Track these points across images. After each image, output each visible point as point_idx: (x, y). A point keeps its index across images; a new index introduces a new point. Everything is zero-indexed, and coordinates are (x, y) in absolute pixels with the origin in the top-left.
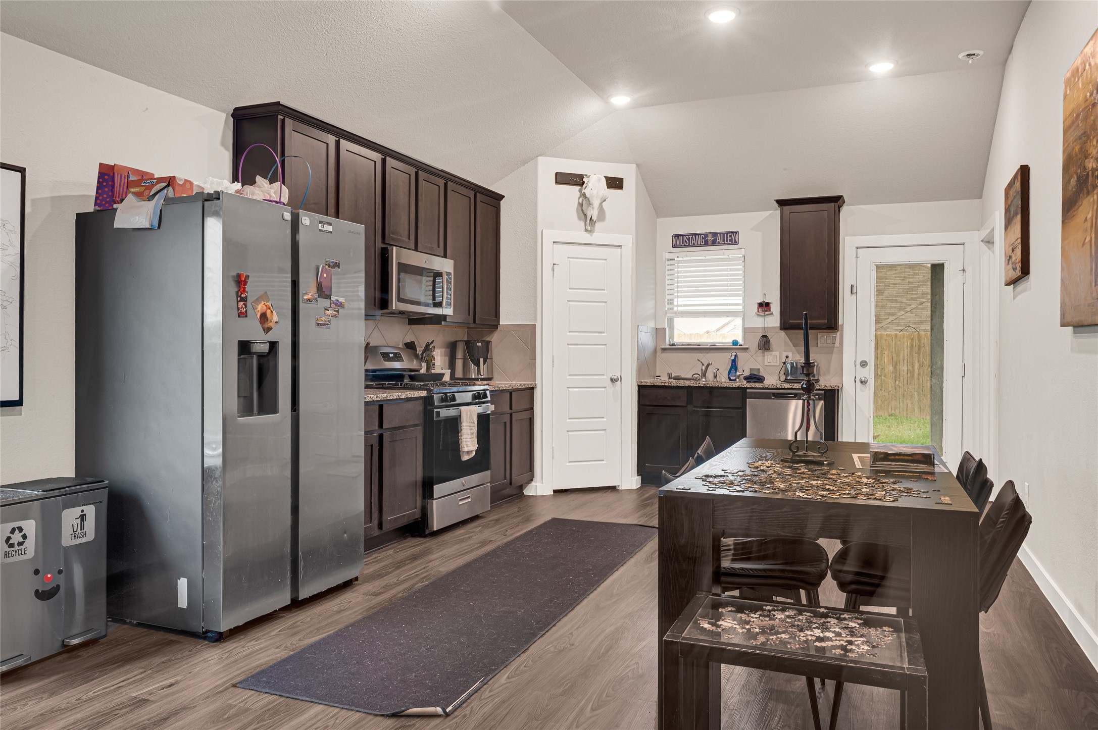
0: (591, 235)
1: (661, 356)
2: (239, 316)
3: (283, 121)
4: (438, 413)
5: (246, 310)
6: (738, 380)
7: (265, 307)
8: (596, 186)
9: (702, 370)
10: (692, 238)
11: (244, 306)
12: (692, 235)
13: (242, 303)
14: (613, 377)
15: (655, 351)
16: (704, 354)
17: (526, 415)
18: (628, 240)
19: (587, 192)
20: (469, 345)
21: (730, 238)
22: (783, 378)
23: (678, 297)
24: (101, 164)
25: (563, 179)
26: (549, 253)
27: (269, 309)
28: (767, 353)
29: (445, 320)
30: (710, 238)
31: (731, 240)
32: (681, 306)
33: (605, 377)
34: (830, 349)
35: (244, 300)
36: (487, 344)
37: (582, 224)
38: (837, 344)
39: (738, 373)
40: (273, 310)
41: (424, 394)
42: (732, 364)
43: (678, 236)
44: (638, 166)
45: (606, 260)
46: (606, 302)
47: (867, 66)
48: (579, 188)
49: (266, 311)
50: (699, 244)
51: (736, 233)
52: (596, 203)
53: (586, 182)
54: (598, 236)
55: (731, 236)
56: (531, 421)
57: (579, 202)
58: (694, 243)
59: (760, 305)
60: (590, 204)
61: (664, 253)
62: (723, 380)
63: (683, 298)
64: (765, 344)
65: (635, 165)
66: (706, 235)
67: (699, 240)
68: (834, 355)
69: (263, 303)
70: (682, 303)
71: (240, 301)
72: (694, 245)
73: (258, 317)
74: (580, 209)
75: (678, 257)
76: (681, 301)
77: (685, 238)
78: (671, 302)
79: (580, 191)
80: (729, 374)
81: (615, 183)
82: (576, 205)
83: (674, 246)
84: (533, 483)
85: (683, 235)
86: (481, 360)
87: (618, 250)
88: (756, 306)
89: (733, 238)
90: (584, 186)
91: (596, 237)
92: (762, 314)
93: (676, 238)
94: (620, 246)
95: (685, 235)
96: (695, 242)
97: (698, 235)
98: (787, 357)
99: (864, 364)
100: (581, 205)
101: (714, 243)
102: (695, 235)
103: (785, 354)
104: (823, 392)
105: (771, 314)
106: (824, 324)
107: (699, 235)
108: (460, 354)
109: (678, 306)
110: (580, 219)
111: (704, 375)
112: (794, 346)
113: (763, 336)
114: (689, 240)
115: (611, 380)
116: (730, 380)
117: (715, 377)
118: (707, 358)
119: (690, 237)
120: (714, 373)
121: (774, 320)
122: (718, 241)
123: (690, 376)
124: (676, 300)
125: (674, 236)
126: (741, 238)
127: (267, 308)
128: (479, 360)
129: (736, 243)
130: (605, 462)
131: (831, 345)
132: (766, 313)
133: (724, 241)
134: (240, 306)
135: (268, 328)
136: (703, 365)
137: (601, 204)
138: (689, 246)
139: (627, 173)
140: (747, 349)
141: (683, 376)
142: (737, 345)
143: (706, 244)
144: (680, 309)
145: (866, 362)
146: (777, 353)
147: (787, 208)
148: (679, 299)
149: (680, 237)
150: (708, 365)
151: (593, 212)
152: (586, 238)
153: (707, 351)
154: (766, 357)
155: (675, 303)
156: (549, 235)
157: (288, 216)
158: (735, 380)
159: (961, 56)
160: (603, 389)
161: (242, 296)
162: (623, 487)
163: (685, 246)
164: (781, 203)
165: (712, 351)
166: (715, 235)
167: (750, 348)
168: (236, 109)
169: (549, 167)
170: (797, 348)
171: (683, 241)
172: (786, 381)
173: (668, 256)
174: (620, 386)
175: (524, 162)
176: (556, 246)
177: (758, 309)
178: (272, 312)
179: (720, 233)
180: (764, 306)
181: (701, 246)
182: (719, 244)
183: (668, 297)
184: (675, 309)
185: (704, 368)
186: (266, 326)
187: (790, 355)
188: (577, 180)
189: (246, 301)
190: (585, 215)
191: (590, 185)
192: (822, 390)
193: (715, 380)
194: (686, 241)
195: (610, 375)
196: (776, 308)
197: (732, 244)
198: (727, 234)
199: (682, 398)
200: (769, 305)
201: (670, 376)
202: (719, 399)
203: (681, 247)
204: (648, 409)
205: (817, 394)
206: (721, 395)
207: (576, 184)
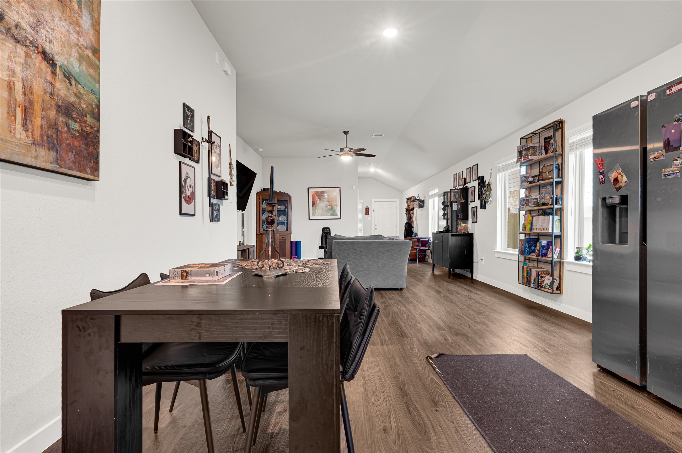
2: (600, 184)
5: (604, 179)
7: (617, 174)
11: (603, 177)
13: (601, 176)
27: (620, 174)
35: (602, 173)
40: (623, 175)
49: (617, 177)
69: (615, 172)
71: (600, 174)
73: (612, 181)
127: (618, 174)
134: (600, 178)
135: (619, 187)
157: (635, 104)
161: (601, 171)
178: (622, 176)
186: (618, 186)
189: (604, 174)
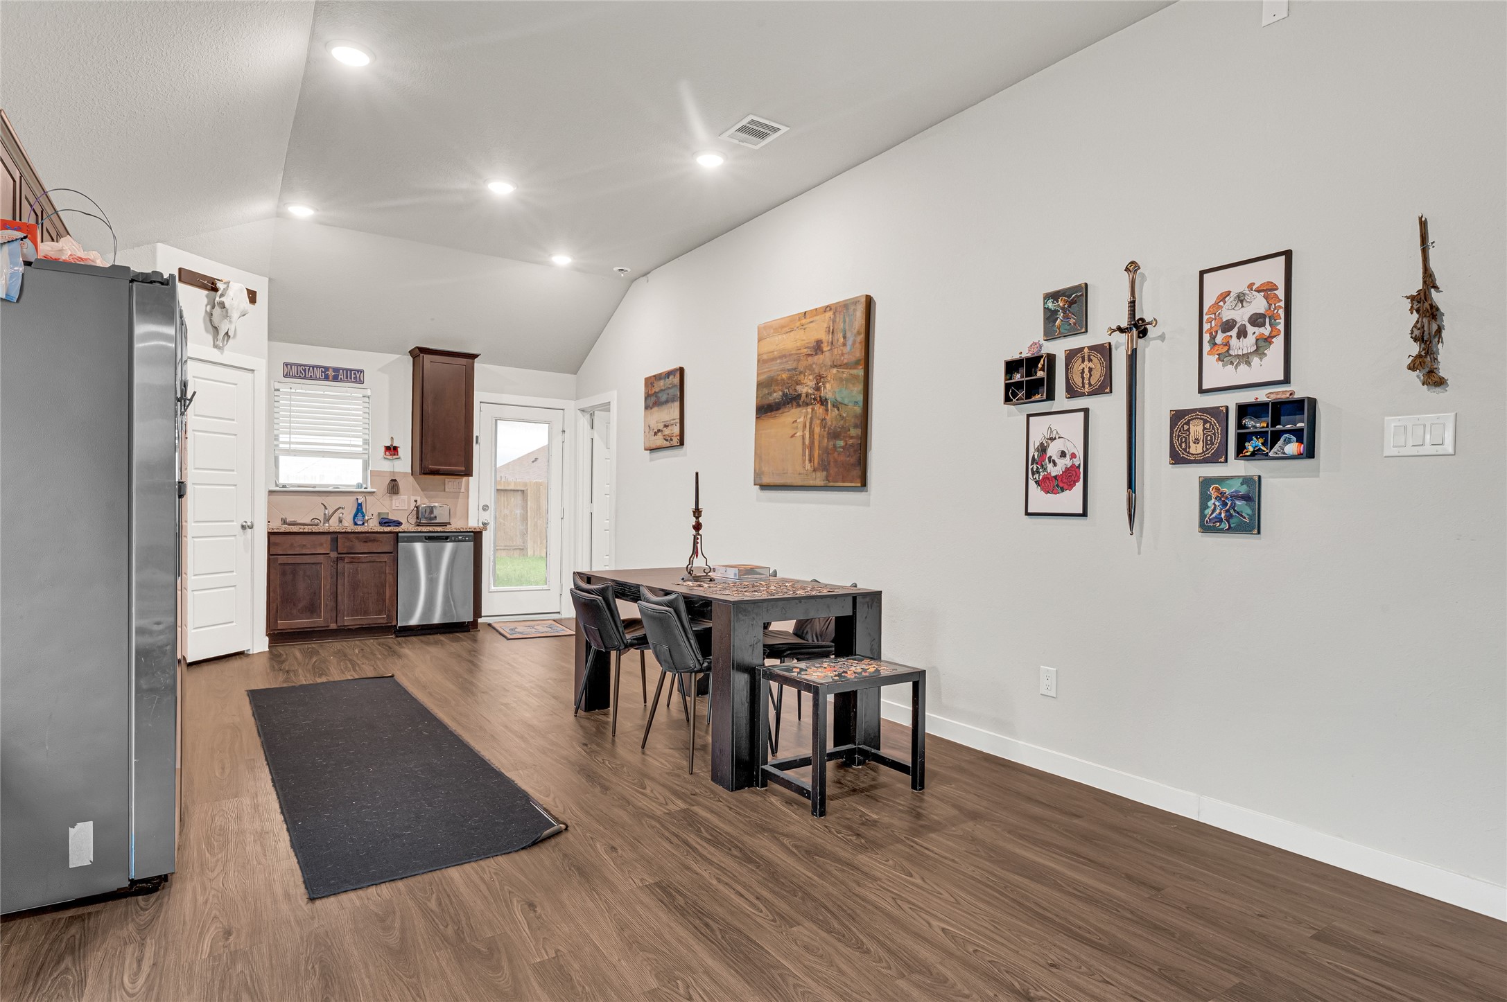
0: (222, 353)
6: (366, 524)
8: (235, 296)
9: (325, 514)
10: (309, 369)
12: (310, 366)
14: (244, 524)
16: (323, 498)
18: (261, 365)
21: (354, 376)
22: (413, 520)
23: (290, 433)
25: (187, 277)
28: (395, 497)
30: (331, 372)
31: (355, 378)
32: (293, 443)
33: (235, 523)
34: (456, 495)
37: (210, 338)
38: (463, 490)
39: (366, 518)
42: (358, 508)
43: (291, 365)
44: (270, 280)
45: (236, 384)
46: (236, 435)
47: (550, 255)
48: (211, 293)
50: (318, 377)
51: (361, 372)
53: (221, 289)
54: (228, 356)
55: (355, 374)
57: (206, 311)
58: (311, 376)
59: (388, 448)
60: (226, 315)
61: (272, 382)
62: (348, 525)
63: (296, 434)
64: (393, 487)
65: (268, 279)
66: (327, 369)
67: (318, 373)
68: (460, 500)
70: (292, 440)
72: (311, 378)
74: (208, 319)
75: (291, 388)
76: (295, 438)
77: (300, 369)
78: (276, 438)
79: (212, 297)
80: (354, 518)
81: (250, 296)
82: (203, 313)
83: (286, 376)
85: (298, 365)
87: (249, 375)
88: (383, 449)
89: (358, 376)
90: (219, 292)
91: (226, 356)
92: (390, 457)
93: (289, 366)
94: (253, 370)
95: (301, 365)
96: (312, 374)
97: (317, 367)
98: (416, 501)
99: (485, 508)
100: (210, 315)
101: (336, 378)
102: (313, 367)
103: (413, 498)
104: (472, 534)
105: (399, 458)
106: (462, 471)
107: (320, 367)
109: (287, 443)
110: (207, 331)
111: (327, 519)
112: (422, 490)
113: (392, 480)
114: (305, 371)
115: (243, 527)
116: (356, 524)
117: (341, 521)
118: (333, 502)
119: (307, 368)
120: (340, 518)
121: (404, 464)
122: (340, 377)
123: (309, 521)
124: (284, 436)
125: (286, 364)
126: (367, 377)
129: (361, 382)
130: (234, 624)
131: (458, 490)
132: (395, 457)
133: (347, 378)
136: (326, 508)
137: (238, 318)
138: (305, 378)
139: (261, 287)
140: (373, 493)
141: (298, 521)
142: (361, 488)
143: (327, 378)
144: (292, 446)
145: (488, 506)
146: (407, 497)
147: (420, 358)
148: (291, 436)
149: (293, 367)
150: (337, 510)
151: (226, 326)
152: (214, 355)
153: (327, 494)
154: (394, 501)
155: (285, 440)
158: (363, 524)
159: (616, 269)
160: (233, 538)
162: (251, 651)
163: (300, 378)
164: (419, 353)
165: (332, 494)
166: (336, 370)
167: (377, 492)
169: (170, 259)
170: (425, 492)
171: (297, 371)
172: (418, 525)
173: (277, 385)
174: (253, 535)
175: (141, 244)
177: (385, 452)
179: (343, 370)
180: (392, 450)
181: (319, 379)
182: (341, 380)
183: (276, 432)
184: (284, 446)
185: (328, 512)
187: (418, 499)
188: (206, 283)
190: (216, 329)
191: (230, 293)
192: (472, 532)
193: (340, 525)
194: (301, 372)
195: (241, 522)
196: (407, 452)
197: (356, 382)
198: (351, 370)
199: (325, 545)
200: (395, 449)
201: (284, 522)
202: (369, 544)
203: (295, 377)
204: (282, 559)
205: (467, 536)
206: (374, 540)
207: (203, 287)
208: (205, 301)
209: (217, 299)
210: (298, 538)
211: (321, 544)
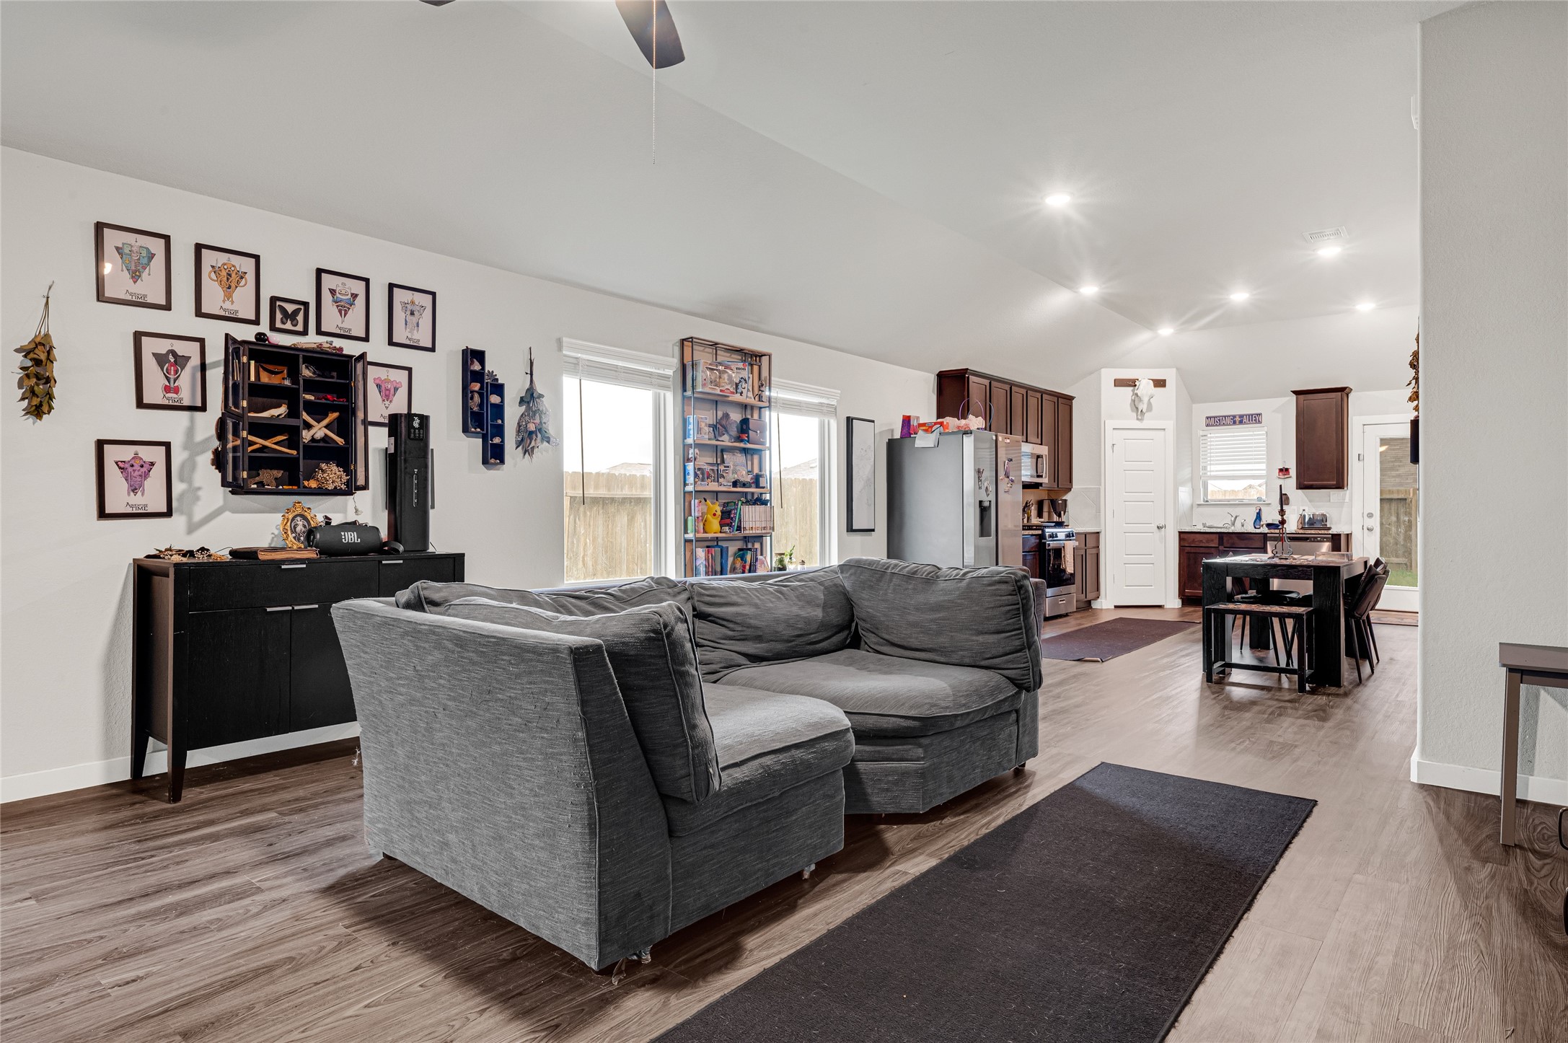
0: (1142, 423)
1: (1197, 511)
2: (979, 490)
3: (968, 377)
4: (1049, 545)
6: (1261, 527)
7: (987, 484)
8: (1145, 387)
12: (1223, 416)
14: (1159, 525)
15: (1192, 505)
16: (1234, 508)
17: (1094, 551)
18: (1170, 425)
19: (1139, 392)
20: (1053, 503)
21: (1255, 418)
22: (1300, 526)
23: (1211, 464)
24: (903, 416)
25: (1119, 383)
26: (1110, 437)
28: (1286, 507)
29: (1041, 486)
30: (1238, 419)
31: (1255, 420)
32: (1213, 471)
33: (1153, 525)
34: (1341, 504)
35: (981, 481)
36: (1066, 501)
37: (1135, 414)
38: (1347, 500)
39: (1262, 523)
41: (1040, 532)
42: (1257, 516)
44: (1177, 369)
45: (1153, 439)
46: (1153, 471)
48: (1132, 388)
49: (987, 486)
50: (1229, 423)
51: (1260, 414)
52: (1145, 400)
53: (1138, 385)
54: (1147, 423)
56: (1098, 555)
57: (1132, 399)
58: (1224, 423)
59: (1281, 470)
60: (1140, 400)
62: (1250, 528)
63: (1215, 465)
64: (1284, 500)
65: (1175, 369)
66: (1234, 417)
67: (1228, 420)
68: (1345, 508)
69: (987, 482)
70: (1214, 469)
72: (1224, 425)
73: (985, 489)
74: (1133, 404)
75: (1211, 434)
76: (1213, 468)
77: (1217, 419)
78: (1205, 468)
79: (1133, 391)
80: (1254, 523)
81: (1160, 383)
82: (1130, 401)
83: (1207, 425)
84: (1099, 600)
85: (1214, 417)
86: (1062, 512)
87: (1162, 432)
88: (1278, 471)
89: (1258, 418)
90: (1137, 387)
91: (1146, 424)
92: (1283, 477)
93: (1209, 419)
94: (1164, 429)
95: (1217, 417)
97: (1227, 417)
98: (1304, 510)
99: (1370, 515)
100: (1134, 401)
101: (1241, 422)
102: (1225, 416)
103: (1301, 508)
105: (1289, 477)
106: (1333, 485)
107: (1230, 416)
108: (1046, 509)
109: (1210, 471)
110: (1132, 411)
111: (1233, 524)
112: (1310, 501)
114: (1219, 420)
115: (1158, 527)
116: (1254, 527)
117: (1241, 526)
118: (1235, 511)
119: (1221, 418)
120: (1242, 522)
121: (1291, 481)
122: (1244, 421)
123: (1222, 526)
124: (1209, 467)
125: (1207, 418)
126: (1264, 418)
128: (1060, 513)
129: (1260, 422)
130: (1153, 588)
132: (1286, 476)
133: (1249, 421)
135: (988, 494)
136: (1233, 515)
137: (1149, 400)
138: (1220, 425)
139: (1169, 375)
140: (1270, 504)
141: (1215, 525)
142: (1260, 501)
143: (1235, 423)
144: (1213, 474)
145: (1372, 514)
146: (1295, 507)
147: (1301, 397)
148: (1212, 466)
149: (1212, 418)
150: (1236, 517)
151: (1143, 406)
152: (1138, 424)
153: (1236, 506)
154: (1286, 510)
155: (1209, 469)
156: (1110, 424)
157: (994, 438)
158: (1258, 528)
160: (1151, 534)
162: (1167, 606)
163: (1216, 425)
164: (1297, 393)
165: (1240, 506)
166: (1241, 416)
167: (1272, 504)
168: (940, 372)
169: (1108, 375)
170: (1312, 503)
171: (1215, 421)
172: (1302, 528)
173: (1202, 433)
174: (1165, 532)
175: (1091, 373)
176: (1115, 431)
177: (1279, 473)
178: (989, 486)
179: (1246, 415)
180: (1283, 471)
181: (1230, 425)
182: (1245, 423)
183: (1202, 464)
184: (1209, 473)
185: (1233, 519)
187: (1306, 509)
188: (1132, 383)
190: (1137, 408)
191: (1141, 387)
193: (1241, 528)
194: (1217, 422)
195: (1157, 524)
196: (1293, 472)
197: (1256, 423)
198: (1252, 415)
199: (1215, 541)
200: (1287, 470)
201: (1204, 525)
202: (1245, 541)
203: (1213, 426)
204: (1188, 549)
205: (1325, 538)
206: (1246, 539)
207: (1130, 386)
208: (1131, 393)
209: (1136, 392)
210: (1197, 535)
211: (1212, 541)
